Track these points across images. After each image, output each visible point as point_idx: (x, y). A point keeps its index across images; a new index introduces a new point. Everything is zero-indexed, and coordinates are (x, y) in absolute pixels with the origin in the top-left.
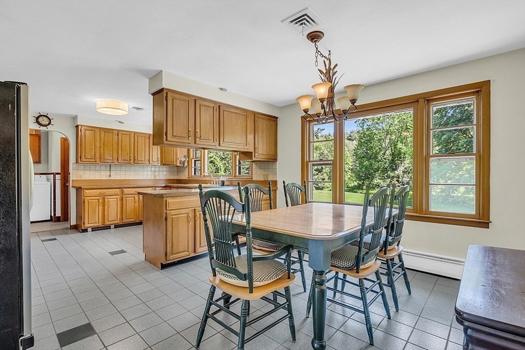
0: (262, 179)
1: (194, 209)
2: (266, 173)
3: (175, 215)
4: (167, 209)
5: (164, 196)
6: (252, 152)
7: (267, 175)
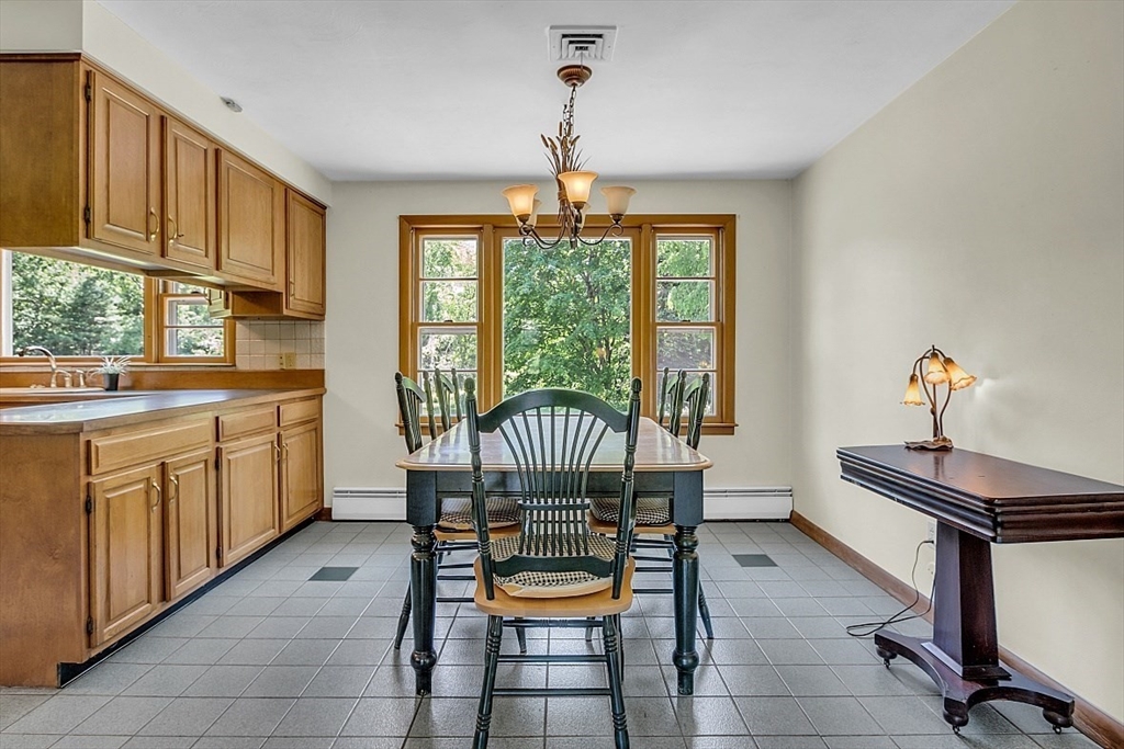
0: (274, 367)
1: (160, 462)
2: (285, 350)
3: (115, 489)
4: (94, 471)
5: (86, 428)
6: (280, 294)
7: (290, 357)
